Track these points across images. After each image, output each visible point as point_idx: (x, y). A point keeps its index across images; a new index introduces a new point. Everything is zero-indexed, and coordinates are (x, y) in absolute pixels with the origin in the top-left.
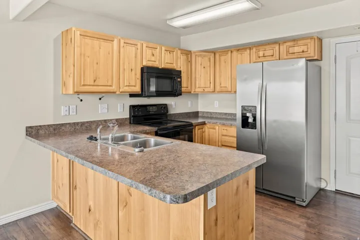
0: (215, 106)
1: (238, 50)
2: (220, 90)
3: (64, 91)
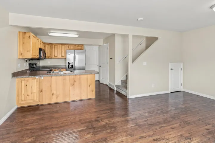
1: (62, 45)
2: (54, 57)
3: (21, 57)
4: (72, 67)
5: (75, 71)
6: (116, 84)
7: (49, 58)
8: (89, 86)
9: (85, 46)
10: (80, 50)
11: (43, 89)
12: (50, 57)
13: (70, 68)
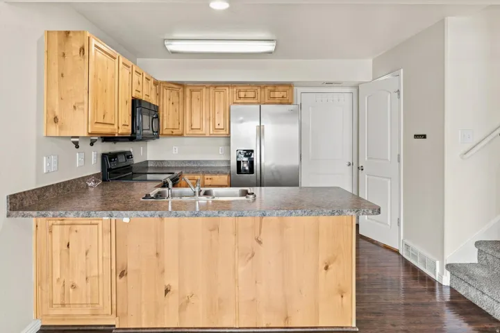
0: (174, 153)
1: (216, 87)
2: (191, 132)
3: (54, 131)
4: (251, 170)
5: (262, 188)
6: (449, 259)
7: (172, 135)
8: (326, 268)
9: (298, 90)
10: (281, 103)
11: (131, 267)
12: (176, 132)
13: (245, 172)
